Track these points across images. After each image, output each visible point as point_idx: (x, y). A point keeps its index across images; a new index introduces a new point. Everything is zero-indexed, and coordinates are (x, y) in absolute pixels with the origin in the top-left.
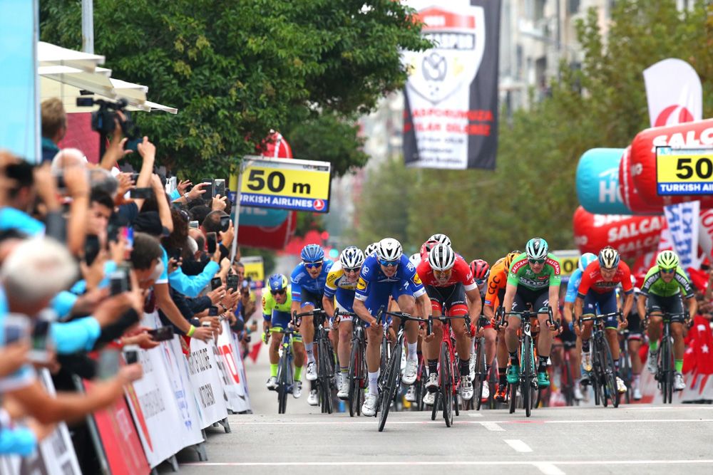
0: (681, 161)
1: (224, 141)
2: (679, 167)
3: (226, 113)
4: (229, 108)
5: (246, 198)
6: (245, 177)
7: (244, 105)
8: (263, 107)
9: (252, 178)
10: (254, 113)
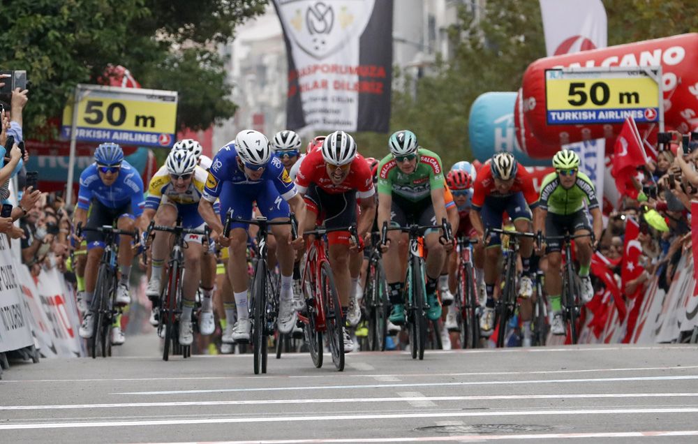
0: (573, 86)
1: (55, 66)
2: (572, 93)
3: (57, 34)
4: (60, 29)
5: (82, 133)
6: (81, 108)
7: (78, 26)
8: (99, 28)
9: (89, 110)
10: (88, 34)
